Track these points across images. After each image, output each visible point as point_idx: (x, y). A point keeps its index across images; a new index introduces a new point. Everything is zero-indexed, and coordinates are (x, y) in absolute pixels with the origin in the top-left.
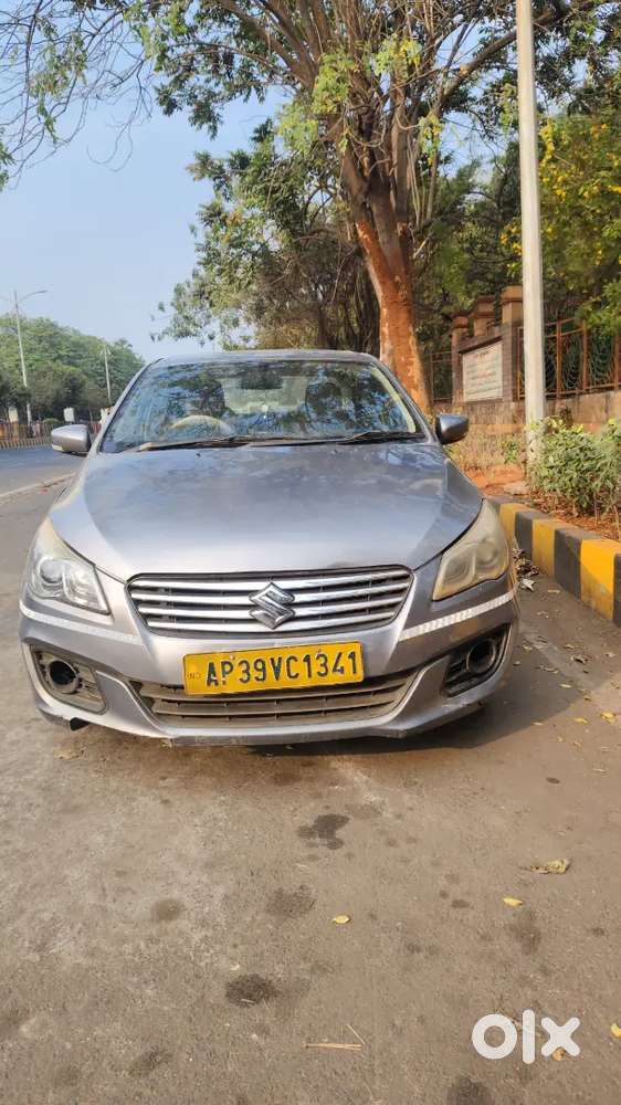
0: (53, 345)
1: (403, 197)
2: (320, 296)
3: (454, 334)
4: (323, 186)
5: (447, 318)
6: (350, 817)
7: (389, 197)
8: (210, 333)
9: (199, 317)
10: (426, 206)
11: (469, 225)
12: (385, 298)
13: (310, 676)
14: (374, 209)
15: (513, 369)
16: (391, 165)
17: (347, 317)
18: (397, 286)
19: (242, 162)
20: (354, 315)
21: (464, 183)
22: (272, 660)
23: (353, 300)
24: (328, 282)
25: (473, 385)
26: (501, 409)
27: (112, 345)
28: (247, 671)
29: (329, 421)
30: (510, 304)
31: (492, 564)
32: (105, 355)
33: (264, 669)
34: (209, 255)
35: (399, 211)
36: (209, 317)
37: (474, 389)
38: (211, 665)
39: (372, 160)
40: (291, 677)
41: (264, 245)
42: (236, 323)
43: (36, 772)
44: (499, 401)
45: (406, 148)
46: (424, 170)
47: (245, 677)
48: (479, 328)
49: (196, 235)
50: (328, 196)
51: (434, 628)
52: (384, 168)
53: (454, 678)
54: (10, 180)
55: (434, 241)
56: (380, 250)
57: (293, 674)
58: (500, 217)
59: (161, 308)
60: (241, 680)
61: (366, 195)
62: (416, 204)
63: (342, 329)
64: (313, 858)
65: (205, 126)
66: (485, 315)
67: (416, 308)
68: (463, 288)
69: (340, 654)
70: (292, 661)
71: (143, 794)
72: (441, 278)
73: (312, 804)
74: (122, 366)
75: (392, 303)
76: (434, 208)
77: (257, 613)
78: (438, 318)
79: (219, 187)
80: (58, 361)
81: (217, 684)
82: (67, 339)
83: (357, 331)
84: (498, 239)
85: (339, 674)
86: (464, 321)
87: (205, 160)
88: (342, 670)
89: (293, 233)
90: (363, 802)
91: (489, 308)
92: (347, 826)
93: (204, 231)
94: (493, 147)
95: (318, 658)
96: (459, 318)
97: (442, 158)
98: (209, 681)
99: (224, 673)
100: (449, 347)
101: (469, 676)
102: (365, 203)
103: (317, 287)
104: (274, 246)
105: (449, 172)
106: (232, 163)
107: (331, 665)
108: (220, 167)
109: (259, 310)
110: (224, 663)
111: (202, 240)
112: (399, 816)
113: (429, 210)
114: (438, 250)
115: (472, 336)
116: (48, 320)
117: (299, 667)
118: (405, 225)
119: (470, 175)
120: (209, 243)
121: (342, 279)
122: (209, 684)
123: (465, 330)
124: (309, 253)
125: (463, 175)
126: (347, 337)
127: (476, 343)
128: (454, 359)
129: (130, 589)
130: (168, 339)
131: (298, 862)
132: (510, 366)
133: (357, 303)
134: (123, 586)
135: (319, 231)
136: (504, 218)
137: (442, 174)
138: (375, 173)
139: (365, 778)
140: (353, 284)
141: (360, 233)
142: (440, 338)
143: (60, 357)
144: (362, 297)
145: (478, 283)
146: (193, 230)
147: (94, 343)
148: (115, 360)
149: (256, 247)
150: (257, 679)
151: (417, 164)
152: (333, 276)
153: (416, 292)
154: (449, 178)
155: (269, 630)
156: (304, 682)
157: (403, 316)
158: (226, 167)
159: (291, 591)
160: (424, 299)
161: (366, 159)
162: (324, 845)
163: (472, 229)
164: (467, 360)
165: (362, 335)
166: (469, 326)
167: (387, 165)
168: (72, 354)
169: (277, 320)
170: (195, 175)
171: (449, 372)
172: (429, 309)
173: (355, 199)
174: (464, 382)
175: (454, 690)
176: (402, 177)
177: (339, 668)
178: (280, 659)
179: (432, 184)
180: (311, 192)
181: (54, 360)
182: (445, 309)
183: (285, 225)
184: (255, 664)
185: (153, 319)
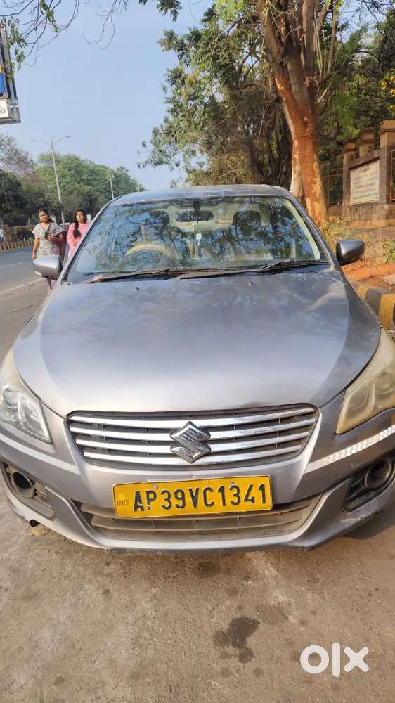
0: (78, 172)
1: (311, 56)
2: (251, 132)
3: (345, 156)
4: (252, 53)
5: (341, 144)
6: (260, 621)
7: (300, 57)
8: (177, 161)
9: (169, 150)
10: (327, 63)
11: (357, 76)
12: (297, 134)
13: (224, 504)
14: (289, 66)
15: (387, 181)
16: (302, 32)
17: (270, 146)
18: (305, 125)
19: (196, 37)
20: (274, 144)
21: (354, 45)
22: (190, 490)
23: (273, 134)
24: (257, 122)
25: (357, 192)
26: (378, 209)
27: (116, 170)
28: (168, 500)
29: (252, 239)
30: (386, 133)
31: (390, 391)
32: (110, 177)
33: (183, 498)
34: (175, 106)
35: (307, 68)
36: (176, 150)
37: (359, 195)
38: (138, 494)
39: (288, 29)
40: (207, 505)
41: (212, 97)
42: (194, 153)
43: (12, 549)
44: (376, 204)
45: (313, 18)
46: (326, 36)
47: (167, 504)
48: (363, 151)
49: (166, 92)
50: (256, 60)
51: (337, 459)
52: (296, 34)
53: (354, 495)
54: (26, 58)
55: (332, 89)
56: (293, 97)
57: (209, 503)
58: (380, 69)
59: (144, 145)
60: (163, 506)
61: (283, 56)
62: (319, 62)
63: (266, 156)
64: (225, 673)
65: (169, 11)
66: (367, 142)
67: (318, 138)
68: (352, 122)
69: (251, 487)
70: (208, 492)
71: (90, 582)
72: (337, 115)
73: (228, 603)
74: (123, 184)
75: (302, 138)
76: (333, 64)
77: (176, 449)
78: (333, 145)
79: (181, 56)
80: (82, 183)
81: (142, 510)
82: (86, 167)
83: (276, 156)
84: (378, 85)
85: (250, 503)
86: (352, 146)
87: (171, 36)
88: (253, 500)
89: (231, 88)
90: (272, 603)
91: (370, 137)
92: (256, 633)
93: (171, 90)
94: (378, 15)
95: (231, 489)
96: (349, 144)
97: (339, 26)
98: (136, 507)
99: (149, 501)
100: (341, 165)
101: (367, 491)
102: (281, 63)
103: (249, 126)
104: (220, 98)
105: (344, 37)
106: (189, 38)
107: (243, 495)
108: (182, 42)
109: (209, 145)
110: (148, 493)
111: (170, 95)
112: (303, 623)
113: (329, 65)
114: (334, 95)
115: (358, 157)
116: (74, 155)
117: (215, 497)
118: (311, 78)
119: (360, 39)
120: (174, 97)
121: (266, 119)
122: (135, 510)
123: (353, 153)
124: (243, 102)
125: (354, 39)
126: (270, 161)
127: (361, 162)
128: (345, 174)
129: (69, 423)
130: (149, 166)
131: (212, 677)
132: (385, 179)
133: (277, 137)
134: (63, 420)
135: (251, 85)
136: (383, 70)
137: (339, 39)
138: (289, 39)
139: (275, 572)
140: (274, 123)
141: (279, 86)
142: (335, 159)
143: (82, 180)
144: (281, 131)
145: (363, 118)
146: (164, 89)
147: (104, 169)
148: (118, 181)
149: (206, 100)
150: (177, 506)
151: (320, 32)
152: (260, 117)
153: (318, 128)
154: (344, 42)
155: (188, 464)
156: (218, 509)
157: (310, 147)
158: (186, 42)
159: (207, 430)
160: (324, 131)
161: (283, 29)
162: (235, 656)
163: (359, 79)
164: (354, 174)
165: (279, 159)
166: (356, 149)
167: (299, 34)
168: (89, 178)
169: (221, 151)
170: (164, 47)
171: (340, 183)
172: (327, 138)
173: (274, 60)
174: (351, 191)
175: (353, 504)
176: (310, 42)
177: (250, 498)
178: (197, 490)
179: (331, 47)
180: (245, 57)
181: (79, 183)
182: (339, 138)
183: (226, 82)
184: (176, 493)
185: (139, 153)
